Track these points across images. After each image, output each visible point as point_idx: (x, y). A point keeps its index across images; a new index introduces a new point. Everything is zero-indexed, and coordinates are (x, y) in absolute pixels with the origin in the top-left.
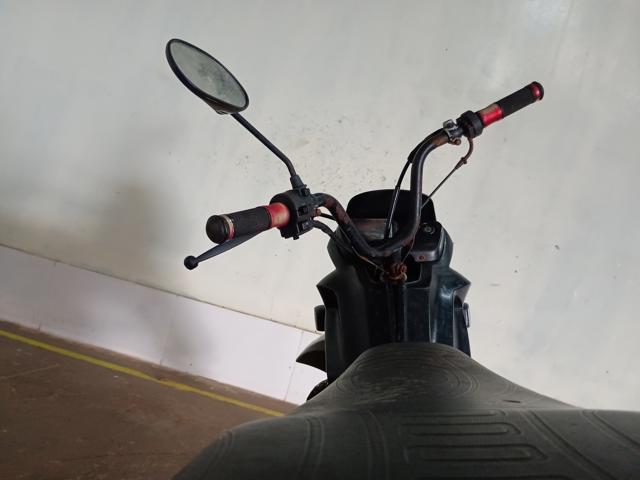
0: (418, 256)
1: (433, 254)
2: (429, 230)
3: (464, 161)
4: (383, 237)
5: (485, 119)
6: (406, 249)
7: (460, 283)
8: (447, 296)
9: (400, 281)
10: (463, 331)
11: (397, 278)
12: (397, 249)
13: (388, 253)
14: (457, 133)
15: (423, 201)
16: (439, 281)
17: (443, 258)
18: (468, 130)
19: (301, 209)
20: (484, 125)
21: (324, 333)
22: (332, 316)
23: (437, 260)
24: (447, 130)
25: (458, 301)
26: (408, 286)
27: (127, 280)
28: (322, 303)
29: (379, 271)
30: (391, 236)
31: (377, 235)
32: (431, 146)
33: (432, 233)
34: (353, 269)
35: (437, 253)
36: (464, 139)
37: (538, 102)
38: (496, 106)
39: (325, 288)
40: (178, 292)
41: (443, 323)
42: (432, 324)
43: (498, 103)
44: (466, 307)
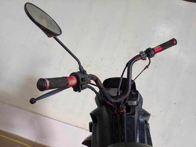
0: (129, 103)
1: (135, 102)
2: (133, 93)
3: (147, 67)
4: (116, 95)
5: (156, 51)
6: (125, 100)
7: (146, 115)
8: (142, 120)
9: (123, 113)
10: (149, 135)
11: (122, 111)
12: (122, 99)
13: (118, 101)
14: (145, 56)
15: (132, 82)
16: (139, 113)
17: (139, 104)
18: (149, 55)
19: (82, 79)
20: (155, 53)
21: (91, 133)
22: (96, 126)
23: (137, 105)
24: (141, 54)
25: (146, 122)
26: (126, 115)
27: (27, 110)
28: (92, 121)
29: (115, 109)
30: (119, 94)
31: (114, 94)
32: (135, 60)
33: (135, 95)
34: (104, 107)
35: (137, 102)
36: (147, 58)
37: (174, 46)
38: (159, 46)
39: (93, 115)
40: (44, 115)
41: (141, 131)
42: (137, 131)
43: (160, 45)
44: (149, 124)
